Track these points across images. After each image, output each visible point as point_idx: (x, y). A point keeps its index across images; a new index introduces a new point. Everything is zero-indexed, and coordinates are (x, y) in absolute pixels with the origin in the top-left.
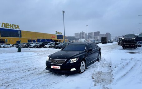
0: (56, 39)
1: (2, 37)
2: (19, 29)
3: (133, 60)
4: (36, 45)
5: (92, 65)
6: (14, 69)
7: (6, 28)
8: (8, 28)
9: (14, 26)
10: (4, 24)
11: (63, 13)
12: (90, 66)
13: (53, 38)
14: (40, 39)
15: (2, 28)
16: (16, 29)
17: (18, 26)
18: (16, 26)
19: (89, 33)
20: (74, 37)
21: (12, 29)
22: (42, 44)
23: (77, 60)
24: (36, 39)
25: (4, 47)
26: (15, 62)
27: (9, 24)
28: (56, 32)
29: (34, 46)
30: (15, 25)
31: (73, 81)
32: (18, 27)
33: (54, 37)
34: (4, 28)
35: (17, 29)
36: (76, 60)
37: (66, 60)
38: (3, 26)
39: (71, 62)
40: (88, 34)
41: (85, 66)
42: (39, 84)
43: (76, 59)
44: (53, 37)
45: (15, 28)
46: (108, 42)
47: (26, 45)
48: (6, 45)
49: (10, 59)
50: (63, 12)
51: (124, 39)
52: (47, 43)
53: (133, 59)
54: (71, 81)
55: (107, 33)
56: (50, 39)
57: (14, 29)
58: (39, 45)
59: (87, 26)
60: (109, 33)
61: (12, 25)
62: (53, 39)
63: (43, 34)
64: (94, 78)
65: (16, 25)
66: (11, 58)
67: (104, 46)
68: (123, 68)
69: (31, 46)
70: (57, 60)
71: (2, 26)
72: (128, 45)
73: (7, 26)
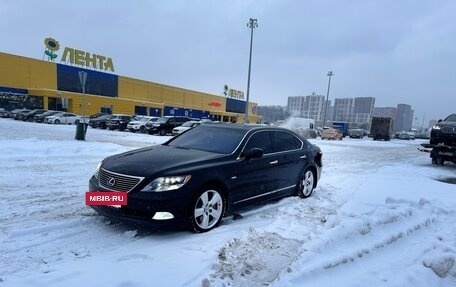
0: (222, 111)
1: (60, 92)
2: (113, 70)
3: (426, 206)
4: (147, 125)
5: (267, 207)
6: (9, 190)
7: (74, 65)
8: (80, 66)
9: (98, 60)
10: (69, 53)
11: (252, 27)
12: (254, 211)
13: (213, 107)
14: (172, 108)
15: (63, 63)
16: (103, 71)
17: (110, 60)
18: (105, 62)
19: (336, 100)
20: (285, 110)
21: (93, 69)
22: (168, 122)
23: (182, 182)
24: (161, 105)
25: (57, 122)
26: (37, 169)
27: (83, 53)
28: (226, 88)
29: (143, 127)
30: (102, 58)
31: (145, 257)
32: (110, 63)
33: (217, 105)
34: (69, 64)
35: (106, 69)
36: (176, 183)
37: (142, 179)
38: (68, 58)
39: (158, 190)
40: (333, 104)
41: (220, 207)
42: (23, 252)
43: (178, 179)
44: (213, 104)
45: (101, 68)
46: (397, 137)
47: (118, 122)
48: (65, 115)
49: (36, 158)
50: (252, 23)
51: (438, 128)
52: (181, 121)
53: (427, 202)
54: (136, 256)
55: (399, 105)
56: (205, 109)
57: (98, 70)
58: (157, 124)
59: (330, 74)
60: (410, 106)
61: (91, 57)
62: (214, 110)
63: (185, 93)
64: (228, 255)
65: (104, 58)
66: (40, 155)
67: (372, 149)
68: (363, 233)
69: (134, 127)
70: (114, 176)
71: (64, 59)
72: (449, 151)
73: (78, 57)
